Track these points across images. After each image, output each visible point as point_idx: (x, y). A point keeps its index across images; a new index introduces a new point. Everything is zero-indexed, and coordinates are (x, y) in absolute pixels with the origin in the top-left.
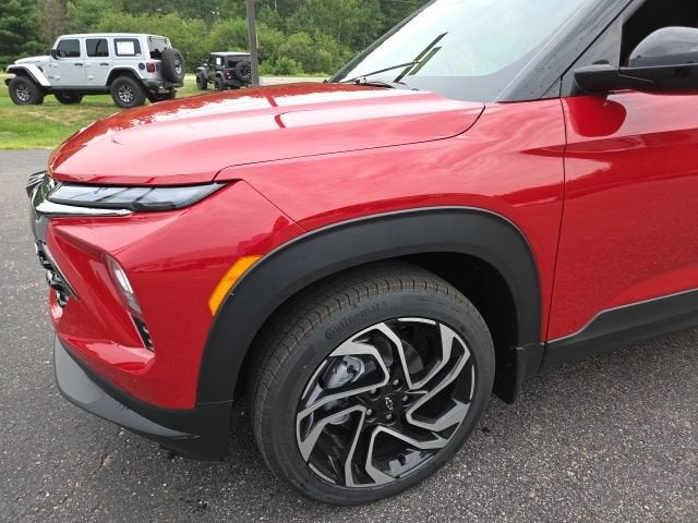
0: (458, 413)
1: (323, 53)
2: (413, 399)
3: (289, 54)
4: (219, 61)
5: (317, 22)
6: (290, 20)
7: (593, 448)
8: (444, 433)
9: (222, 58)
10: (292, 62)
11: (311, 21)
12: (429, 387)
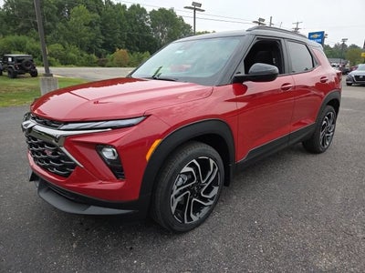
0: (215, 190)
1: (72, 55)
2: (202, 187)
3: (51, 55)
4: (10, 60)
5: (65, 38)
6: (48, 37)
7: (253, 199)
8: (212, 199)
9: (12, 58)
10: (53, 59)
11: (62, 38)
12: (207, 182)
